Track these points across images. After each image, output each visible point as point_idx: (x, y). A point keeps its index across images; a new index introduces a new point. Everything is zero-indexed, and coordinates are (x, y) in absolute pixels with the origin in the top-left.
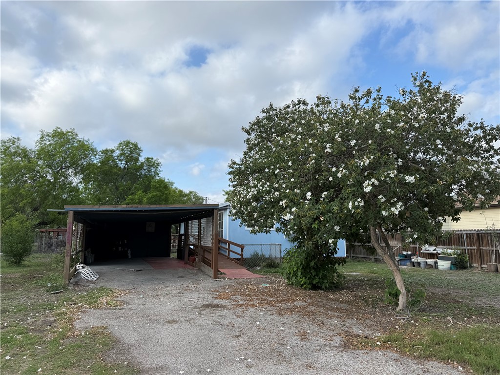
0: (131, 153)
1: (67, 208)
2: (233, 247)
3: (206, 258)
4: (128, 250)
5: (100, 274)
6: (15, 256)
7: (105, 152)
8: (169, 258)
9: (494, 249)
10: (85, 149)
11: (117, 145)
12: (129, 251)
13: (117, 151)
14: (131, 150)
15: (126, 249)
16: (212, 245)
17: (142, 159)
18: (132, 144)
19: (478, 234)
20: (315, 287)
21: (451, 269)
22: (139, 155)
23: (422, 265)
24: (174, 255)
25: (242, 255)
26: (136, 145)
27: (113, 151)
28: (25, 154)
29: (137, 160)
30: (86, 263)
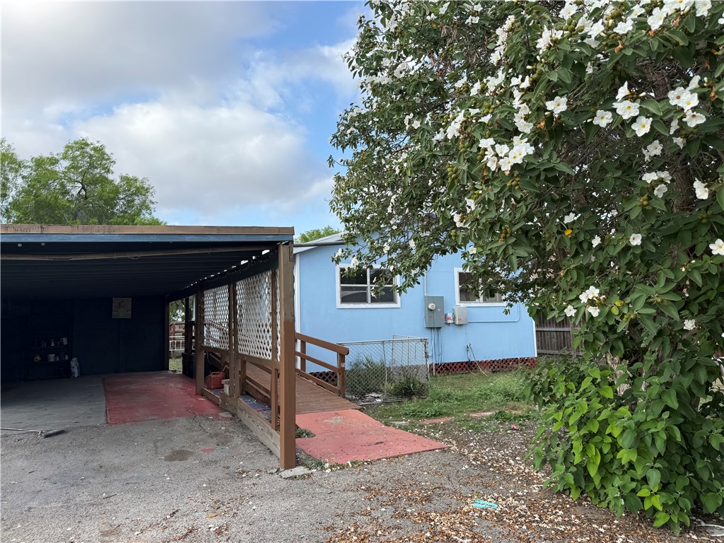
2: (312, 350)
3: (251, 380)
4: (71, 358)
7: (39, 163)
8: (164, 372)
12: (74, 363)
13: (62, 161)
15: (67, 358)
16: (275, 356)
24: (176, 365)
27: (54, 162)
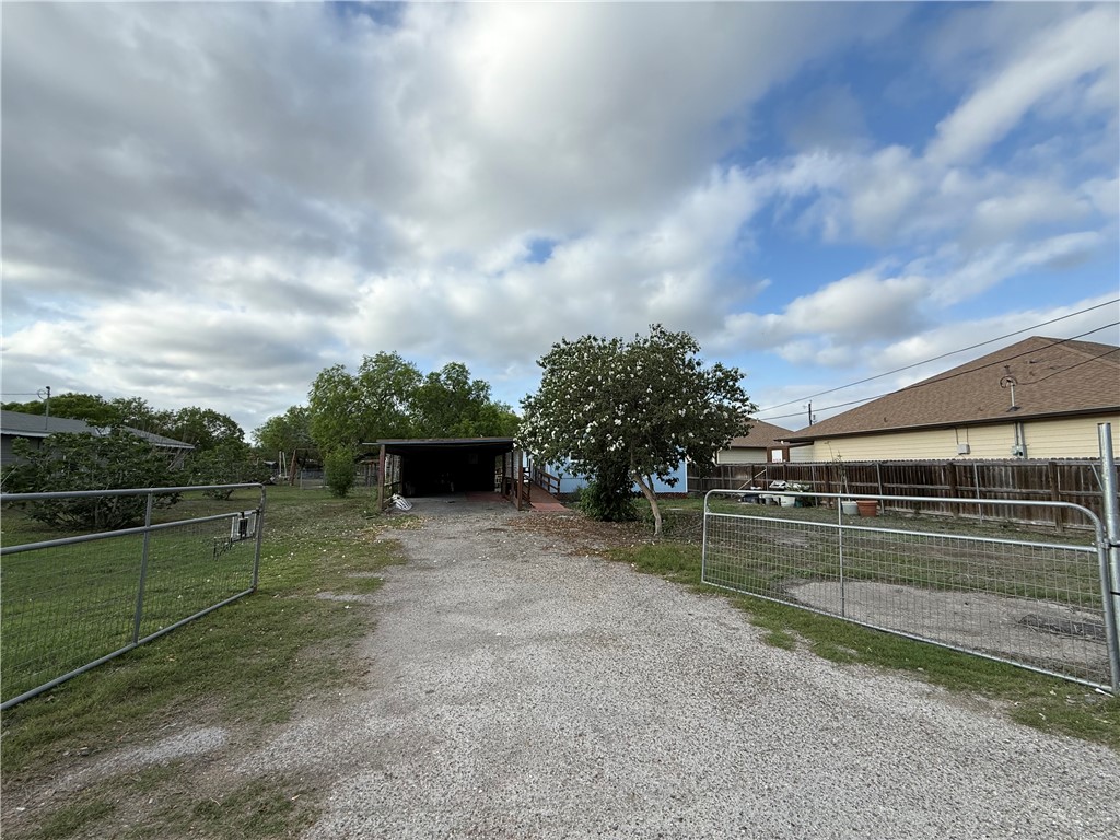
0: (458, 376)
1: (379, 441)
4: (450, 484)
5: (414, 505)
6: (339, 487)
7: (431, 376)
8: (493, 492)
9: (841, 483)
10: (409, 373)
11: (442, 368)
13: (443, 375)
14: (459, 373)
17: (471, 382)
18: (460, 366)
19: (827, 467)
20: (607, 519)
21: (795, 505)
22: (466, 378)
23: (767, 501)
25: (558, 489)
26: (462, 367)
27: (439, 375)
28: (347, 382)
29: (466, 383)
30: (405, 495)
